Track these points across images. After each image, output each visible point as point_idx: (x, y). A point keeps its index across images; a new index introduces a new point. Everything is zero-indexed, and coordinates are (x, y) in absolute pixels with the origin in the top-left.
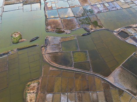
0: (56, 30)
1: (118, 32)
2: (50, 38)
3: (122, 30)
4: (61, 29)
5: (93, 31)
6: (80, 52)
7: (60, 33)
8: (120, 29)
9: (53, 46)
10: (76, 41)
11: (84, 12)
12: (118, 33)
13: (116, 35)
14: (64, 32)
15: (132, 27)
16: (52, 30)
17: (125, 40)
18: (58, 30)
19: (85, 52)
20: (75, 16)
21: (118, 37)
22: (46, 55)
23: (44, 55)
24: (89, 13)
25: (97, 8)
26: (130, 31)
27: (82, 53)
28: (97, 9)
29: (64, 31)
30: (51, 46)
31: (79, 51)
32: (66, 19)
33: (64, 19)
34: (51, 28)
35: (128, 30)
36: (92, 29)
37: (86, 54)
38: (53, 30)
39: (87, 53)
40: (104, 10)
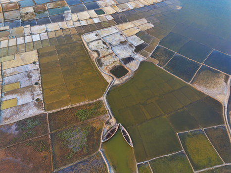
5: (113, 121)
6: (189, 151)
31: (187, 152)
36: (108, 123)
40: (33, 94)
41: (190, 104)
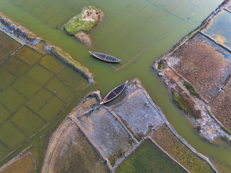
0: (181, 84)
2: (136, 92)
4: (198, 96)
7: (180, 108)
9: (115, 124)
14: (197, 115)
16: (170, 74)
18: (187, 91)
22: (70, 129)
23: (66, 122)
29: (199, 112)
30: (110, 117)
34: (176, 67)
38: (176, 79)
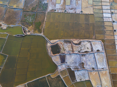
1: (53, 44)
3: (59, 43)
5: (29, 34)
8: (58, 40)
10: (5, 41)
11: (37, 5)
12: (52, 46)
13: (48, 47)
15: (72, 42)
17: (53, 56)
19: (5, 57)
20: (23, 9)
21: (48, 50)
24: (42, 9)
25: (54, 4)
26: (66, 46)
27: (2, 56)
28: (53, 6)
32: (13, 10)
33: (11, 9)
35: (65, 44)
36: (29, 31)
37: (4, 60)
39: (6, 58)
40: (59, 9)
41: (15, 73)
